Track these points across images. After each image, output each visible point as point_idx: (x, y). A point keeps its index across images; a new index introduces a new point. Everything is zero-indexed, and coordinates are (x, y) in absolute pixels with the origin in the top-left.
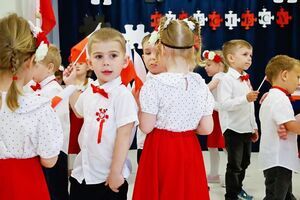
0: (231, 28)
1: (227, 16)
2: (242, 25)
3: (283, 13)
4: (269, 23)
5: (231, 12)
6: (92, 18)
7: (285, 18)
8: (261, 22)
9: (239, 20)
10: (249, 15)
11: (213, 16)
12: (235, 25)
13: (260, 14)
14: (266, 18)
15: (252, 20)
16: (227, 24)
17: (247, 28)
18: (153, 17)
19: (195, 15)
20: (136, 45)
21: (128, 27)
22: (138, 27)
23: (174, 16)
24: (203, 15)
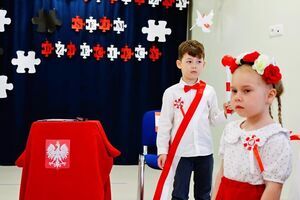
0: (112, 60)
1: (109, 49)
2: (122, 57)
3: (154, 49)
5: (112, 46)
7: (157, 54)
8: (137, 56)
9: (119, 53)
10: (127, 49)
11: (98, 48)
12: (116, 57)
13: (136, 49)
14: (141, 53)
15: (130, 54)
16: (109, 56)
17: (126, 60)
18: (43, 45)
19: (82, 47)
20: (27, 70)
21: (20, 53)
22: (29, 53)
23: (63, 46)
24: (88, 47)
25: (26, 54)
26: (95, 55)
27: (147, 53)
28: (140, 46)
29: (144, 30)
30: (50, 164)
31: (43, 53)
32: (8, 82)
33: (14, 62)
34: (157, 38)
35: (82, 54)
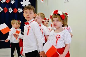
0: (10, 13)
1: (9, 9)
4: (21, 12)
8: (19, 11)
10: (15, 9)
11: (5, 9)
12: (12, 12)
15: (17, 11)
16: (9, 11)
17: (15, 13)
24: (2, 8)
26: (4, 11)
27: (22, 10)
28: (20, 8)
29: (21, 3)
34: (26, 5)
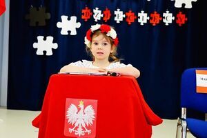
1: (139, 15)
2: (151, 22)
3: (181, 15)
4: (171, 22)
5: (143, 12)
6: (35, 9)
8: (164, 21)
9: (148, 18)
10: (156, 15)
11: (130, 14)
12: (146, 22)
13: (164, 15)
14: (168, 18)
15: (158, 19)
16: (139, 21)
17: (154, 25)
18: (83, 11)
19: (116, 13)
20: (69, 32)
21: (64, 18)
22: (72, 18)
23: (100, 12)
24: (122, 12)
25: (69, 19)
26: (128, 20)
27: (174, 18)
28: (168, 12)
30: (71, 130)
31: (83, 17)
32: (54, 42)
33: (59, 25)
34: (184, 5)
35: (116, 19)
